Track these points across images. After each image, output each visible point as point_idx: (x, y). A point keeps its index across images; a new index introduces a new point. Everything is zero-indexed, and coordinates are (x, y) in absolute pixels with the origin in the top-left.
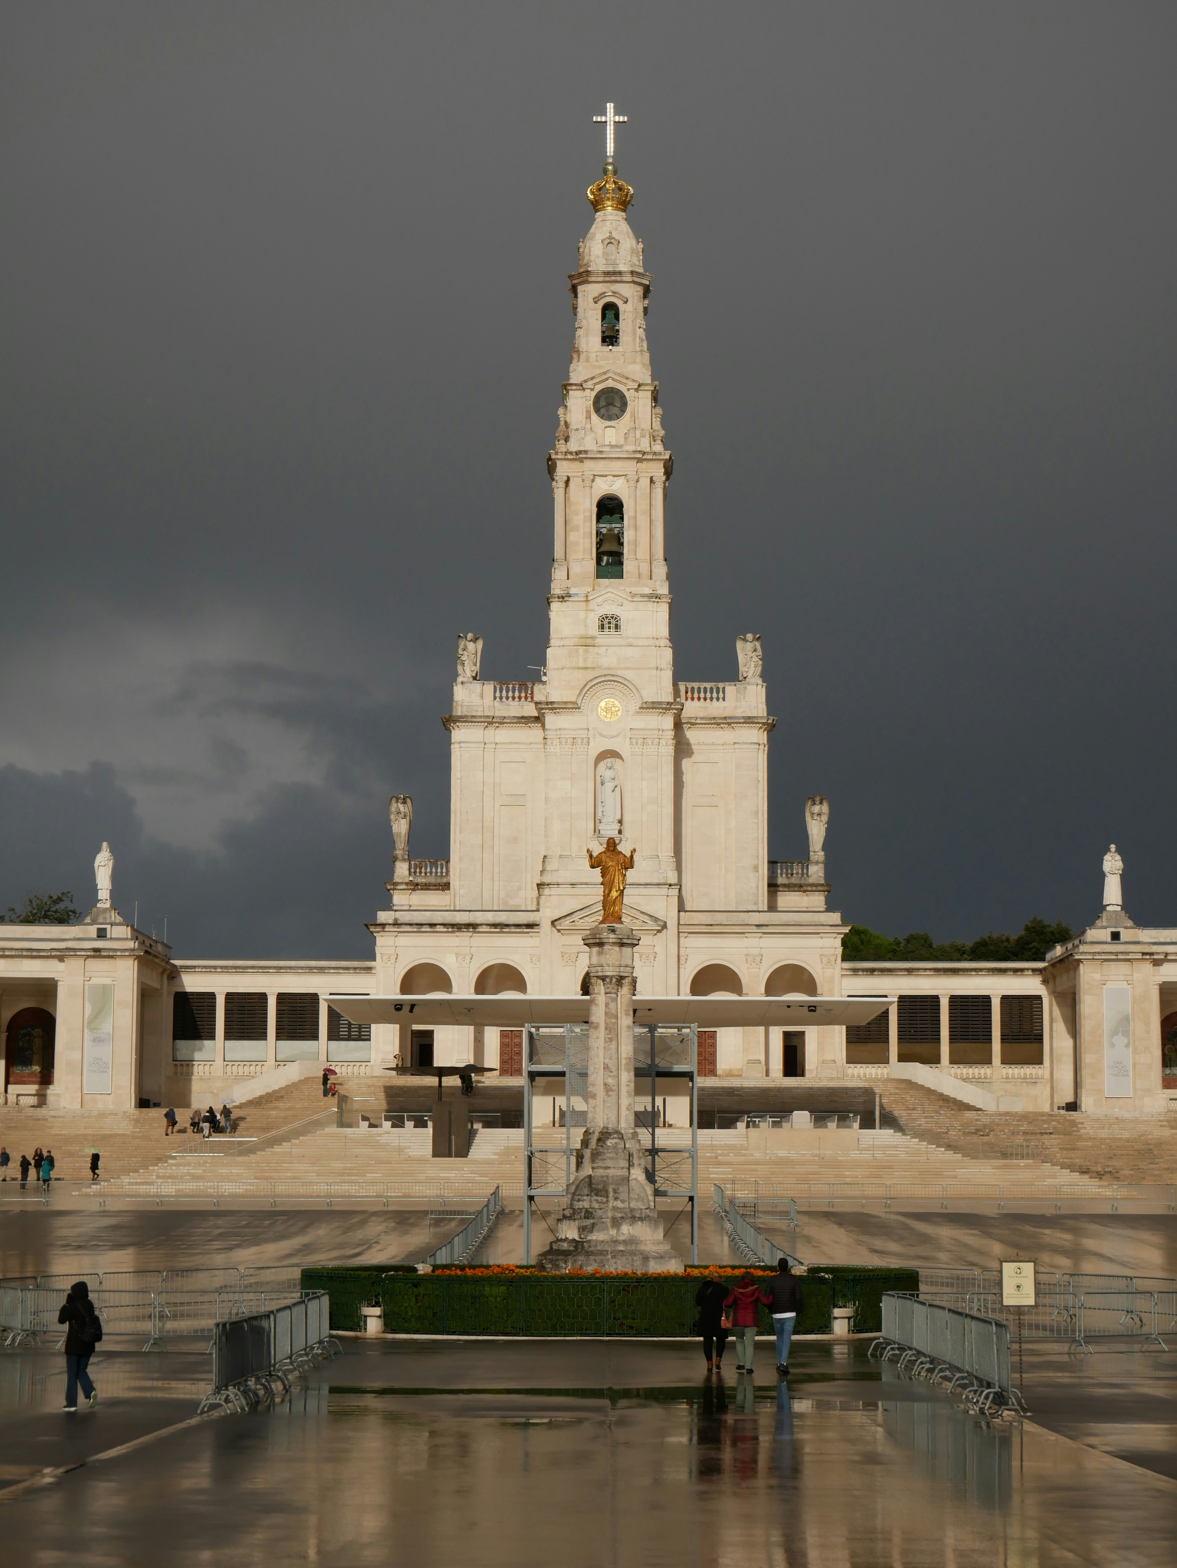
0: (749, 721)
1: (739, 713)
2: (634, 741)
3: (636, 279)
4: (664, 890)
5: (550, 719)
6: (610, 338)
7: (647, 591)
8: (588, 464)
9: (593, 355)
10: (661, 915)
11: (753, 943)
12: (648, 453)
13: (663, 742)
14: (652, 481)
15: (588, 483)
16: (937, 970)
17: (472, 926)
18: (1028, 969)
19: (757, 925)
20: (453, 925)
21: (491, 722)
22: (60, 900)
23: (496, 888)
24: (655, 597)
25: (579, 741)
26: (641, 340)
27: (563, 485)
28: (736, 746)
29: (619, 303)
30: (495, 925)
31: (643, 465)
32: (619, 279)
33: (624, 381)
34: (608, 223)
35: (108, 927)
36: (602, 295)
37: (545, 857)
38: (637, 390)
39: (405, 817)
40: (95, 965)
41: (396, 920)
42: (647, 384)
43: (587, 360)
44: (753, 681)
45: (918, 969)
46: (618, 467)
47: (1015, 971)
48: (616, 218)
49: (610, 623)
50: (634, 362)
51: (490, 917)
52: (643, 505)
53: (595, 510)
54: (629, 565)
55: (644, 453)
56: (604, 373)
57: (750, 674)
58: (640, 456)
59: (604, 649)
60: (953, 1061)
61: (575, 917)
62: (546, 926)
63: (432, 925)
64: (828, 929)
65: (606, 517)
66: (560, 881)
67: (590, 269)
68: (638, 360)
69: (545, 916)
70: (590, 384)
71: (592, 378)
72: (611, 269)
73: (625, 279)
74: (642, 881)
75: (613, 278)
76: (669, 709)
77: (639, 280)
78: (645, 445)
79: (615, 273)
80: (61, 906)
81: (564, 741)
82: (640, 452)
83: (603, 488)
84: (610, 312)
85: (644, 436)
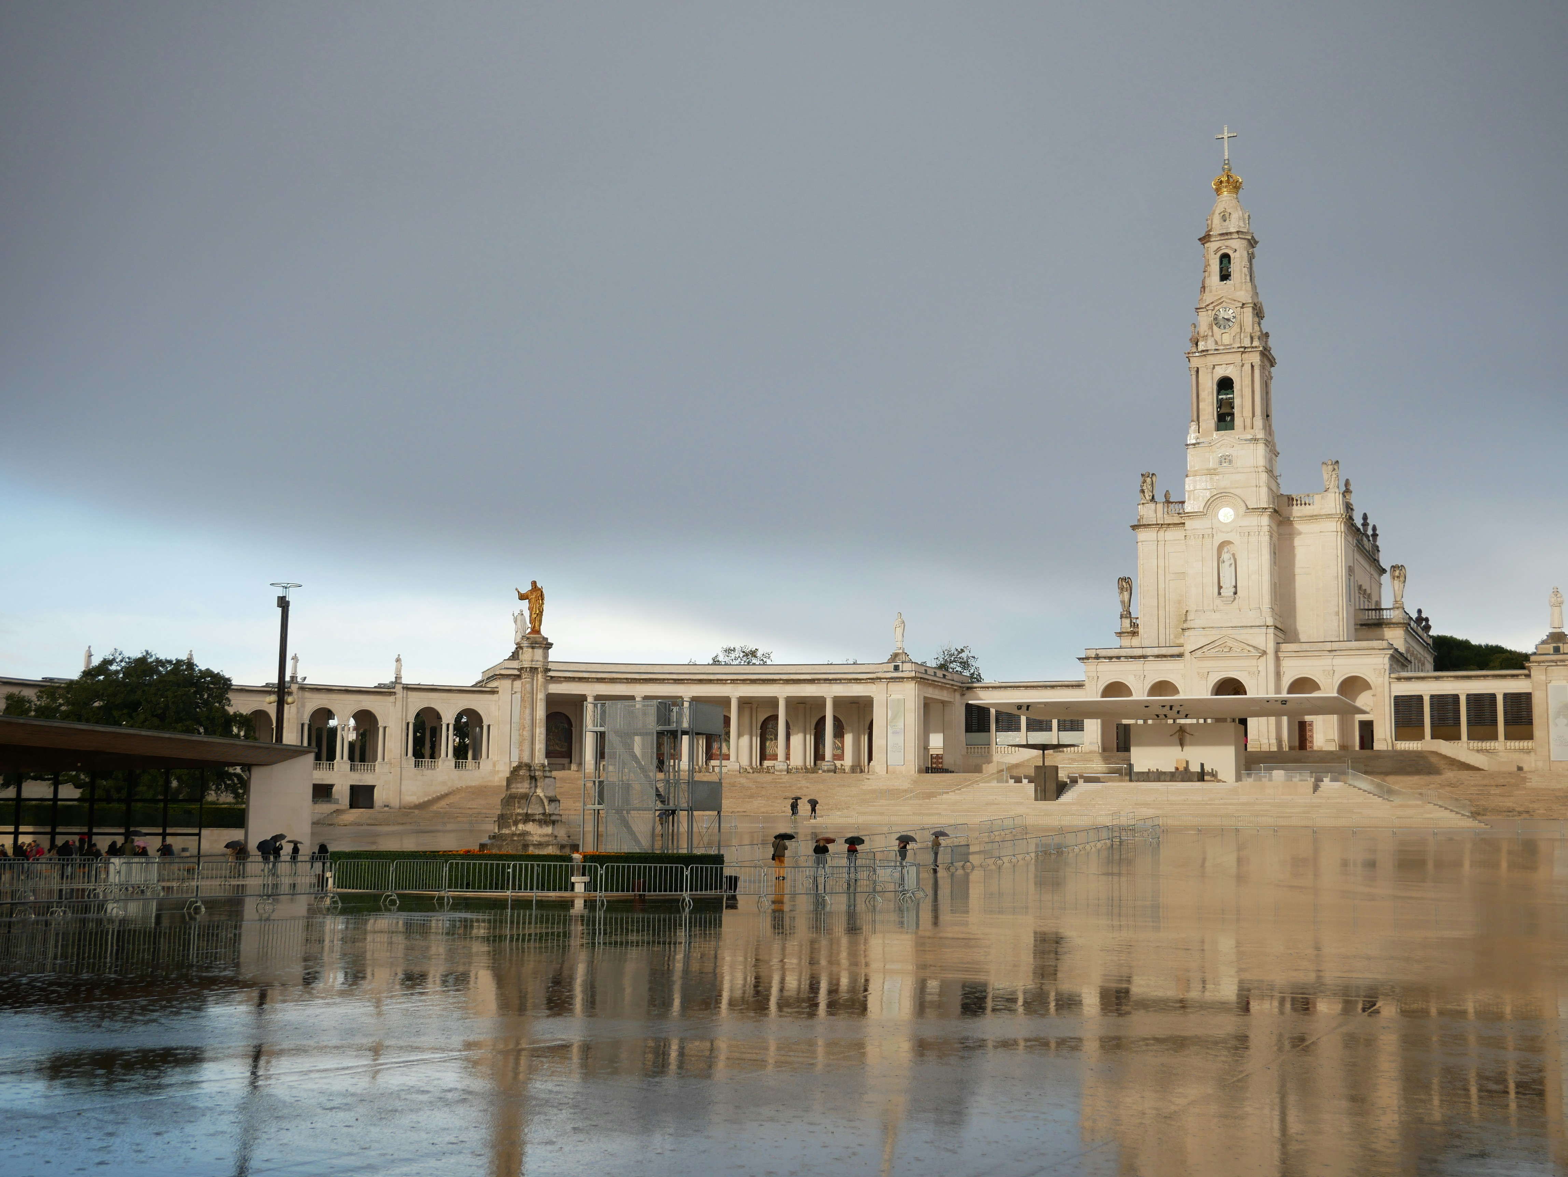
0: (1329, 516)
1: (1323, 512)
2: (1242, 534)
3: (1241, 236)
4: (1264, 630)
5: (1189, 524)
6: (1225, 276)
7: (1250, 437)
8: (1210, 358)
9: (1214, 289)
10: (1262, 647)
11: (1326, 662)
12: (1248, 348)
13: (1262, 534)
14: (1252, 366)
15: (1210, 370)
16: (1457, 677)
17: (1144, 657)
18: (1521, 675)
19: (1329, 651)
20: (1131, 657)
21: (1161, 526)
22: (962, 651)
23: (1168, 633)
24: (1255, 440)
25: (1207, 536)
26: (1246, 275)
27: (1195, 373)
28: (1322, 534)
29: (1230, 253)
30: (1157, 656)
31: (1245, 356)
32: (1229, 237)
33: (1233, 302)
34: (1224, 202)
35: (900, 664)
36: (1219, 249)
37: (1187, 611)
38: (1242, 308)
39: (1127, 590)
40: (893, 686)
41: (1097, 655)
42: (1248, 303)
43: (1211, 292)
44: (1333, 490)
45: (1443, 677)
46: (1229, 358)
47: (1513, 676)
48: (1229, 198)
49: (1226, 459)
50: (1241, 290)
51: (1156, 651)
52: (1247, 381)
53: (1215, 387)
54: (1238, 421)
55: (1245, 348)
56: (1220, 299)
57: (1331, 487)
58: (1242, 350)
59: (1221, 476)
60: (1470, 738)
61: (1205, 649)
62: (1187, 655)
63: (1118, 658)
64: (1377, 652)
65: (1223, 391)
66: (1195, 626)
67: (1211, 233)
68: (1244, 288)
69: (1188, 648)
70: (1211, 307)
71: (1212, 303)
72: (1224, 231)
73: (1233, 237)
74: (1249, 625)
75: (1226, 237)
76: (1265, 512)
77: (1243, 237)
78: (1247, 342)
79: (1227, 234)
80: (963, 655)
81: (1197, 536)
82: (1242, 347)
83: (1220, 372)
84: (1225, 259)
85: (1247, 337)
